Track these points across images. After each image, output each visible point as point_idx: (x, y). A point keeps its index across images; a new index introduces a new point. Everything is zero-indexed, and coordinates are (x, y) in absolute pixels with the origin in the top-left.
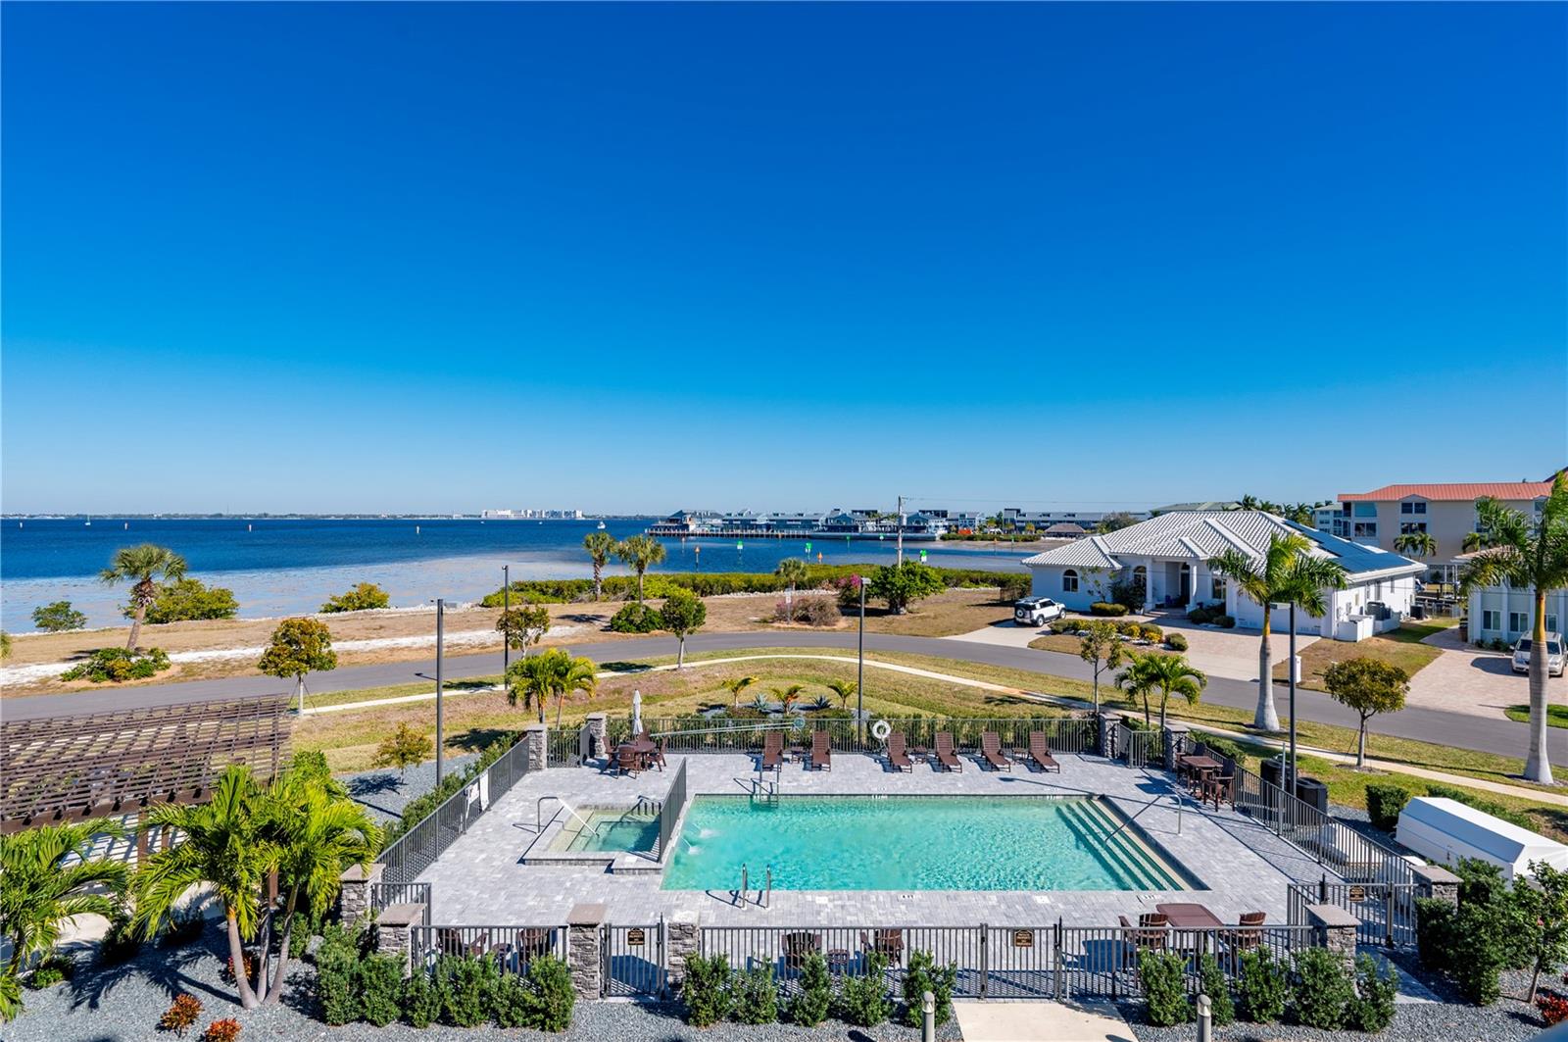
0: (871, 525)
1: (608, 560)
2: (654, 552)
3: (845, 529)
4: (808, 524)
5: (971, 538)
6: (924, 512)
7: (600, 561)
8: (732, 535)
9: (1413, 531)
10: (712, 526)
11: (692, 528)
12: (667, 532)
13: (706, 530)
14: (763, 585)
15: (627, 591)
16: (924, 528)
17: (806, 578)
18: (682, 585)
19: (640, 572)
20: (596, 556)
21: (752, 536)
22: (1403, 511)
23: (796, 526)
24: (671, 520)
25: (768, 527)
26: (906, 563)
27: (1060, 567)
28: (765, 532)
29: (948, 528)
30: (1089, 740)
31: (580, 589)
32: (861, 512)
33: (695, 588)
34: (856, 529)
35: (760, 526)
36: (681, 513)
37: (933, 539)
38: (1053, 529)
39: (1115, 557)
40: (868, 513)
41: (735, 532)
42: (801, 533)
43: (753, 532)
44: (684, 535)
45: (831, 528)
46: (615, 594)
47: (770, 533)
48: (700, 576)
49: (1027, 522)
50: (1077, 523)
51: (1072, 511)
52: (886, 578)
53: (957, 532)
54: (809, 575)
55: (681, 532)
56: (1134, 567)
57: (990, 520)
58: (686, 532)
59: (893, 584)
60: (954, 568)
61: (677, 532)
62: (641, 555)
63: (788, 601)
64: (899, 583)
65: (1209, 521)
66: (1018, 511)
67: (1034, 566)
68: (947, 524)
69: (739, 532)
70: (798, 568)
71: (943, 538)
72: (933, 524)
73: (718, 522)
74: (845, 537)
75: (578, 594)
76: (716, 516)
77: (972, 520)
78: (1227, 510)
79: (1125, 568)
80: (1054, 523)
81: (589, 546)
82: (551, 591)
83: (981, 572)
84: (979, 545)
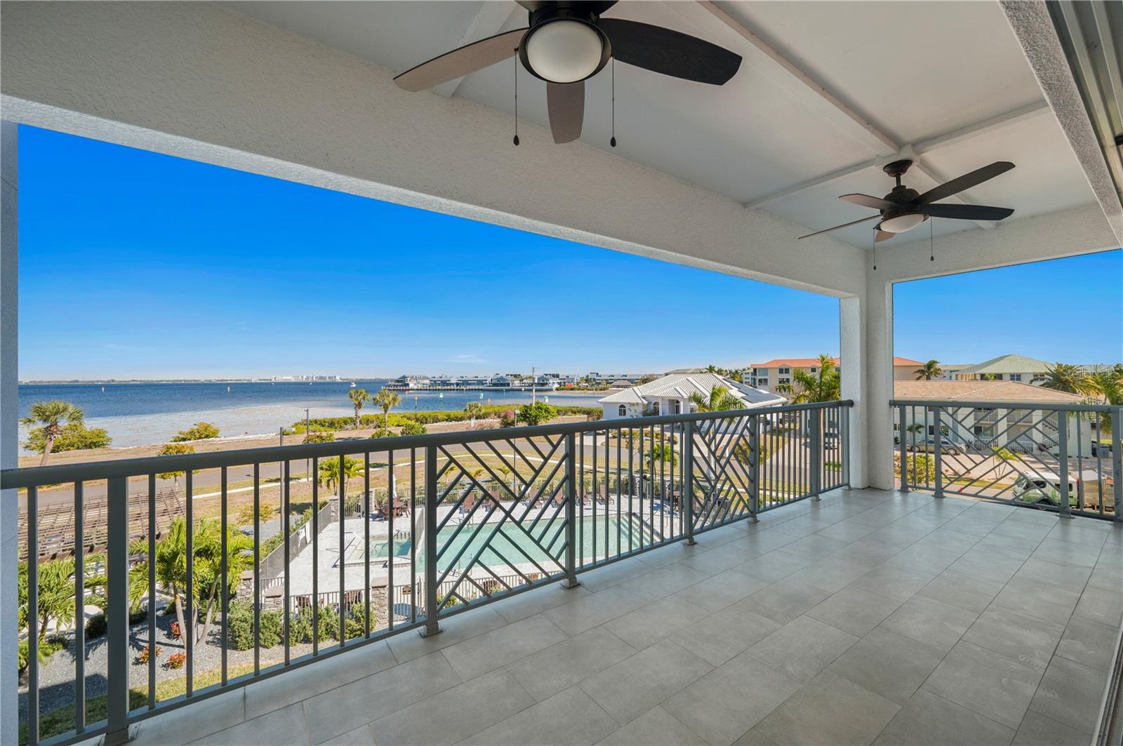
0: (517, 383)
1: (363, 405)
2: (394, 399)
3: (502, 385)
4: (481, 382)
5: (572, 389)
6: (546, 375)
7: (359, 406)
8: (436, 390)
9: (784, 382)
10: (424, 384)
11: (411, 385)
12: (395, 388)
13: (420, 386)
14: (457, 418)
15: (375, 423)
16: (547, 384)
17: (481, 413)
18: (409, 419)
19: (386, 411)
20: (357, 403)
21: (448, 390)
22: (780, 373)
23: (474, 384)
24: (398, 381)
25: (457, 384)
26: (537, 403)
27: (618, 403)
28: (455, 388)
29: (560, 384)
30: (626, 488)
31: (345, 422)
32: (512, 375)
33: (417, 420)
34: (508, 385)
35: (453, 384)
36: (404, 377)
37: (551, 390)
38: (615, 383)
39: (644, 398)
40: (515, 376)
41: (438, 387)
42: (477, 387)
43: (449, 387)
44: (406, 390)
45: (494, 385)
46: (368, 425)
47: (458, 388)
48: (420, 413)
49: (602, 380)
50: (628, 380)
51: (625, 374)
52: (526, 411)
53: (564, 386)
54: (483, 411)
55: (404, 388)
56: (653, 403)
57: (582, 379)
58: (407, 388)
59: (530, 414)
60: (563, 406)
61: (401, 388)
62: (386, 402)
63: (472, 425)
64: (534, 414)
65: (690, 379)
66: (597, 374)
67: (604, 403)
68: (559, 381)
69: (440, 387)
70: (477, 407)
71: (557, 389)
72: (551, 382)
73: (428, 381)
74: (502, 390)
75: (344, 426)
76: (426, 378)
77: (573, 379)
78: (702, 373)
79: (649, 403)
80: (616, 380)
81: (351, 397)
82: (327, 424)
83: (577, 407)
84: (576, 393)
